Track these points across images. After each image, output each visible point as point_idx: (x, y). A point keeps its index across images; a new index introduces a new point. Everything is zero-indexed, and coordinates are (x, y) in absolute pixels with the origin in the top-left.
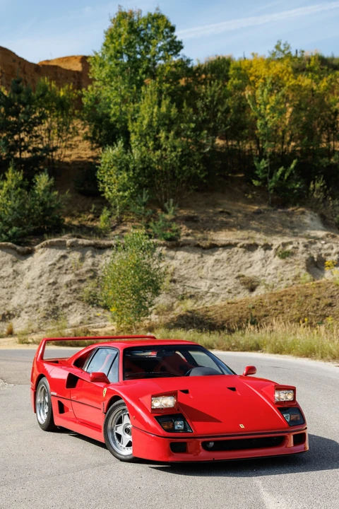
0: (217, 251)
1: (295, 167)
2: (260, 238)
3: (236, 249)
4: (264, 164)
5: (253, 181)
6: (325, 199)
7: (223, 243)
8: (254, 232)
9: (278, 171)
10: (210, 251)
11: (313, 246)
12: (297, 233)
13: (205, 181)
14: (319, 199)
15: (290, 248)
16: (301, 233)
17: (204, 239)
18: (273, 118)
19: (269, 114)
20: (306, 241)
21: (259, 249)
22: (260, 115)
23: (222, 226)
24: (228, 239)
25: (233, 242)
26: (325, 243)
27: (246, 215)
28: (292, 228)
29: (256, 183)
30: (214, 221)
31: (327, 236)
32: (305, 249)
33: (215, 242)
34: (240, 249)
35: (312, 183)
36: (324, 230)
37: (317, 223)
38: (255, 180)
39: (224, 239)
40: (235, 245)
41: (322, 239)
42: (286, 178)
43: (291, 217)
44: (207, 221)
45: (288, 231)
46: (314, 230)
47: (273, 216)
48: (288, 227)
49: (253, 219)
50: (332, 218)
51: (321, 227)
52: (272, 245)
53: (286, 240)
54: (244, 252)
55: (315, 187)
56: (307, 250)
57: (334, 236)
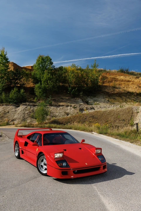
0: (60, 107)
1: (77, 89)
2: (69, 104)
4: (70, 88)
6: (83, 96)
7: (61, 105)
9: (73, 90)
11: (81, 106)
12: (77, 103)
13: (58, 92)
15: (76, 106)
17: (57, 104)
18: (72, 79)
20: (79, 105)
21: (69, 106)
22: (70, 78)
23: (61, 102)
26: (83, 105)
27: (66, 99)
29: (68, 92)
30: (60, 100)
36: (83, 103)
37: (81, 101)
40: (64, 105)
42: (75, 91)
43: (76, 100)
44: (58, 100)
46: (81, 103)
47: (72, 99)
48: (75, 102)
49: (68, 100)
52: (72, 106)
54: (66, 107)
55: (81, 93)
56: (79, 107)
57: (85, 104)
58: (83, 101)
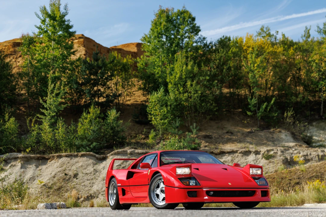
0: (225, 156)
1: (274, 103)
2: (252, 148)
3: (237, 154)
4: (254, 101)
5: (247, 112)
6: (294, 123)
7: (229, 150)
8: (248, 144)
9: (263, 105)
10: (220, 156)
11: (287, 152)
12: (277, 144)
13: (216, 113)
14: (290, 122)
15: (272, 153)
16: (279, 144)
17: (216, 149)
18: (259, 72)
19: (256, 69)
20: (282, 148)
21: (252, 154)
22: (251, 70)
23: (228, 141)
24: (232, 148)
25: (235, 150)
26: (295, 150)
27: (243, 134)
28: (273, 141)
29: (249, 113)
30: (222, 138)
31: (296, 145)
32: (282, 153)
33: (223, 150)
34: (240, 154)
35: (286, 112)
36: (294, 142)
37: (290, 138)
38: (249, 111)
39: (229, 148)
40: (236, 152)
41: (293, 147)
42: (268, 110)
43: (272, 135)
44: (218, 138)
45: (270, 143)
46: (288, 142)
47: (261, 134)
48: (271, 141)
49: (248, 136)
50: (299, 135)
51: (292, 140)
52: (260, 151)
53: (269, 148)
54: (242, 156)
55: (287, 114)
56: (283, 154)
57: (300, 146)
58: (295, 137)
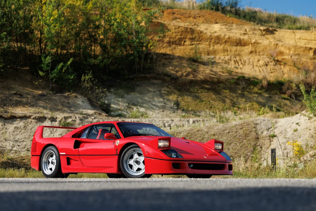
0: (16, 121)
1: (71, 63)
2: (47, 113)
3: (30, 120)
4: (48, 59)
5: (40, 72)
6: (91, 88)
7: (21, 115)
8: (42, 109)
9: (59, 65)
10: (10, 121)
11: (86, 120)
12: (73, 111)
13: (2, 70)
14: (88, 87)
15: (69, 120)
16: (76, 111)
17: (6, 112)
18: (55, 27)
19: (52, 23)
20: (81, 116)
21: (47, 121)
22: (46, 24)
23: (17, 104)
24: (24, 113)
25: (28, 115)
26: (95, 118)
27: (34, 97)
28: (69, 107)
29: (41, 73)
30: (11, 100)
31: (95, 113)
32: (81, 122)
33: (14, 115)
34: (33, 120)
35: (83, 75)
36: (93, 110)
37: (87, 104)
38: (41, 71)
39: (20, 112)
40: (29, 117)
41: (92, 115)
42: (64, 71)
43: (68, 100)
44: (5, 100)
45: (66, 109)
46: (85, 109)
47: (55, 98)
48: (66, 107)
49: (40, 100)
50: (96, 101)
51: (90, 107)
52: (57, 118)
53: (66, 115)
54: (36, 122)
55: (85, 78)
56: (82, 123)
57: (100, 114)
58: (93, 105)
